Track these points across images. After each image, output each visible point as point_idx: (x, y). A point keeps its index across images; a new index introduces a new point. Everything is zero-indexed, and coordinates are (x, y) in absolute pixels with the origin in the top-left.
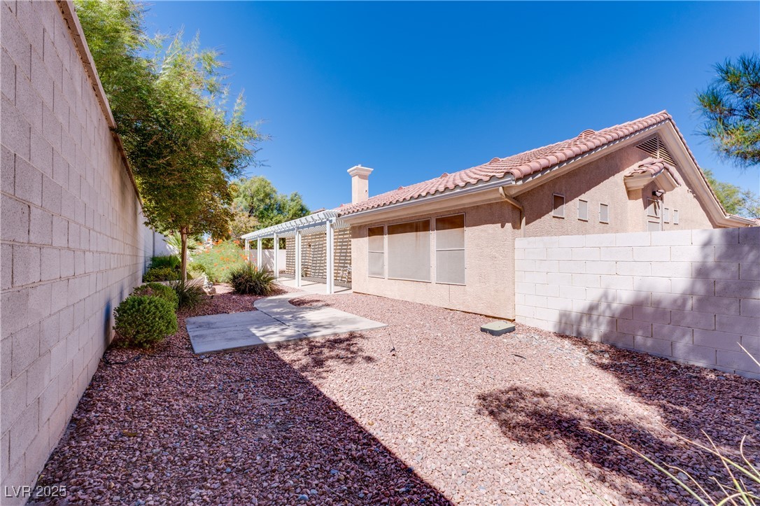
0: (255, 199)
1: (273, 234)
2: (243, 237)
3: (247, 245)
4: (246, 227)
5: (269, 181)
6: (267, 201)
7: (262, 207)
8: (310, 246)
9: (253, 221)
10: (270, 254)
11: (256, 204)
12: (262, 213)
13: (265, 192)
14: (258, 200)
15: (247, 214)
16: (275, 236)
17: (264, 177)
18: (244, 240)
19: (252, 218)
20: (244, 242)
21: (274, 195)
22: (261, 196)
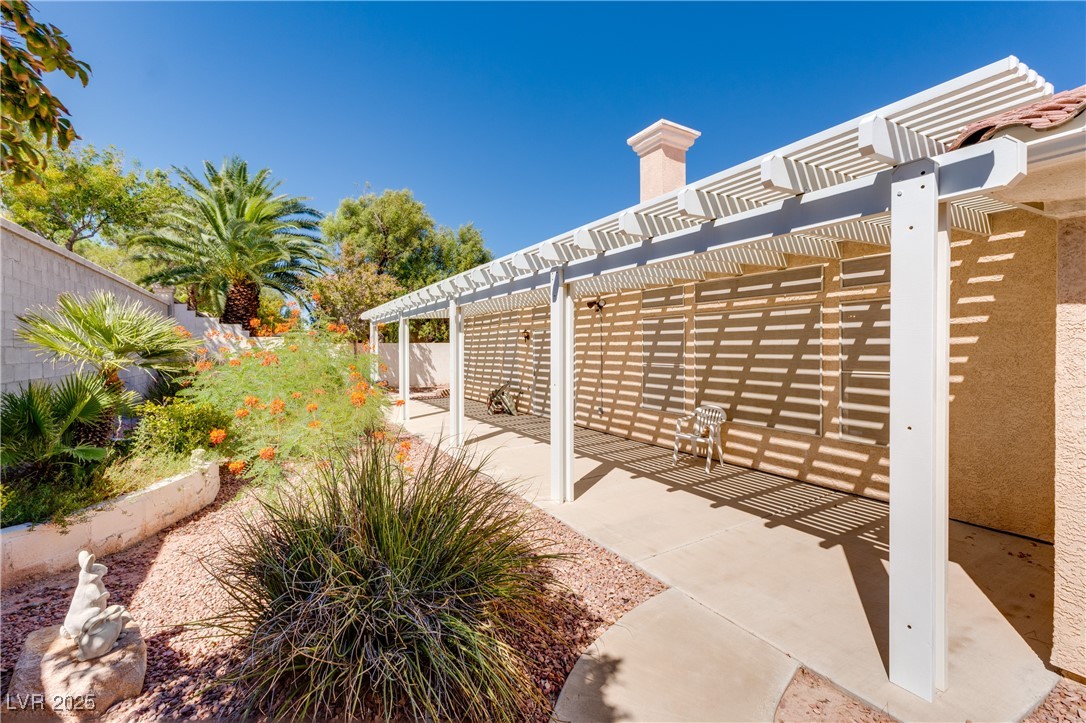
0: (390, 238)
1: (446, 305)
2: (364, 316)
3: (374, 334)
4: (372, 294)
5: (419, 204)
6: (416, 243)
7: (406, 255)
8: (528, 337)
9: (388, 283)
10: (423, 355)
11: (393, 247)
12: (403, 267)
13: (411, 222)
14: (398, 240)
15: (373, 267)
16: (452, 312)
17: (411, 193)
18: (368, 322)
19: (385, 276)
20: (368, 327)
21: (429, 231)
22: (404, 231)
